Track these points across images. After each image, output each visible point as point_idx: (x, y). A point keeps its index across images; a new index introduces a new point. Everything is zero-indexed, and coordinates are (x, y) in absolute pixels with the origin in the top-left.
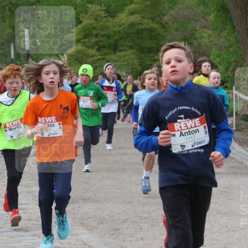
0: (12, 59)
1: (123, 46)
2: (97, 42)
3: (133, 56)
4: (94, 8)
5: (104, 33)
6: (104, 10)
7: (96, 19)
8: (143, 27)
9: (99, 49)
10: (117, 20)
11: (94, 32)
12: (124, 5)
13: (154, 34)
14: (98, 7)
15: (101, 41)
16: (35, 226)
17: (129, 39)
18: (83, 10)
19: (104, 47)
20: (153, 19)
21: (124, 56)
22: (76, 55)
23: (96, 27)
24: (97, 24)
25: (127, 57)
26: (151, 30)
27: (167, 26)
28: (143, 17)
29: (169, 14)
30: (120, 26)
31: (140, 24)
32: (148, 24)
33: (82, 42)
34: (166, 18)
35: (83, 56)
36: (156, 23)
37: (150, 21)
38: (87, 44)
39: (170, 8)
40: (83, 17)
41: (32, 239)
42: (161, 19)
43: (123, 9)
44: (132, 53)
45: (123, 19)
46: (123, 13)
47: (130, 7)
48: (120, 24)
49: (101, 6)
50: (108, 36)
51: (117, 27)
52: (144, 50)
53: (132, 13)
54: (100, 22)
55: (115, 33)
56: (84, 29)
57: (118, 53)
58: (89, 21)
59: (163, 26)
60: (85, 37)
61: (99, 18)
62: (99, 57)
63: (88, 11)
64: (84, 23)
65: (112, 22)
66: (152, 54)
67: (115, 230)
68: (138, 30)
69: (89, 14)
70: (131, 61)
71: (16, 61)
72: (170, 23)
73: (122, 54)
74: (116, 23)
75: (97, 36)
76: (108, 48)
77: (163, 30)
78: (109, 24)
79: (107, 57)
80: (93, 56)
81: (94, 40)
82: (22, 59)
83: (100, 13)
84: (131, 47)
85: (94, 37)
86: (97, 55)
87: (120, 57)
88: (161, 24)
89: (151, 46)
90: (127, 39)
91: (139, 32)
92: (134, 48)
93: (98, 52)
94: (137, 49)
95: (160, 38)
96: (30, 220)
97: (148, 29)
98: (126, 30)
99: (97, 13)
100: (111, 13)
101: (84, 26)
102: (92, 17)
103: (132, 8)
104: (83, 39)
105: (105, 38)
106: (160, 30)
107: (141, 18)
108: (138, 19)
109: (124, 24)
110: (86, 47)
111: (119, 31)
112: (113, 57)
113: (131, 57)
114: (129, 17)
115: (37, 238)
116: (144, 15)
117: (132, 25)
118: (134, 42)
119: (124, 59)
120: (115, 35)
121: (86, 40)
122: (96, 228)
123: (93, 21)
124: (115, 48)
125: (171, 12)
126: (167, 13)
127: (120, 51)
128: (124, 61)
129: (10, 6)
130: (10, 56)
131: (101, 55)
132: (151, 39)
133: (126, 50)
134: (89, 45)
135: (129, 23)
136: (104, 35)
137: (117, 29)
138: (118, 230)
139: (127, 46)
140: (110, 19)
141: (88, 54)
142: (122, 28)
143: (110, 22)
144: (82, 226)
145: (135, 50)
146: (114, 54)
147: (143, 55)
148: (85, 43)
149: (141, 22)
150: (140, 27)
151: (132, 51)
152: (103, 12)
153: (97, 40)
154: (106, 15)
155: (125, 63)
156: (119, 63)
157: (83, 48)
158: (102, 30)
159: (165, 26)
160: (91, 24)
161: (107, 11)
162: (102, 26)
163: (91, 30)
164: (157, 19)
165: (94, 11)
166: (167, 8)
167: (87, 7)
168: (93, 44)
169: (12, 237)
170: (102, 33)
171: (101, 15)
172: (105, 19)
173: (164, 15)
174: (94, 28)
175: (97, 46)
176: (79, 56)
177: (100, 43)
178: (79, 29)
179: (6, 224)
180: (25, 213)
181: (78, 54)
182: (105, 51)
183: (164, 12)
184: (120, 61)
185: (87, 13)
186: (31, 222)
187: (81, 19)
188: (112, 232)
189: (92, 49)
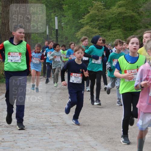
0: (47, 35)
1: (114, 27)
2: (99, 24)
3: (120, 33)
4: (97, 4)
5: (103, 19)
6: (103, 5)
7: (98, 10)
8: (127, 15)
9: (99, 29)
10: (111, 10)
11: (97, 18)
12: (115, 2)
13: (133, 19)
14: (100, 3)
15: (101, 24)
16: (62, 136)
17: (118, 22)
18: (90, 5)
19: (103, 27)
20: (133, 10)
21: (115, 33)
22: (85, 32)
23: (98, 15)
24: (99, 13)
25: (117, 33)
26: (132, 17)
27: (141, 14)
28: (127, 9)
29: (143, 7)
30: (113, 14)
31: (125, 13)
32: (130, 13)
33: (89, 24)
34: (141, 9)
35: (90, 33)
36: (135, 13)
37: (131, 11)
38: (92, 26)
39: (144, 3)
40: (90, 9)
41: (60, 144)
42: (138, 10)
43: (115, 4)
44: (120, 31)
45: (115, 10)
46: (115, 6)
47: (119, 2)
48: (113, 13)
49: (101, 2)
50: (105, 21)
51: (111, 15)
52: (127, 29)
53: (120, 7)
54: (101, 12)
55: (110, 18)
56: (91, 16)
57: (111, 31)
58: (94, 12)
59: (139, 14)
60: (91, 21)
61: (100, 10)
62: (100, 34)
63: (93, 5)
64: (91, 13)
65: (108, 12)
66: (132, 31)
67: (111, 139)
68: (124, 16)
69: (94, 7)
70: (119, 36)
71: (50, 36)
72: (143, 12)
73: (114, 31)
74: (110, 12)
75: (98, 20)
76: (105, 28)
77: (139, 16)
78: (106, 13)
79: (104, 33)
80: (96, 33)
81: (96, 23)
82: (53, 35)
83: (101, 6)
84: (119, 27)
85: (97, 21)
86: (98, 32)
87: (112, 33)
88: (138, 13)
89: (132, 27)
90: (116, 22)
91: (124, 18)
92: (121, 28)
93: (99, 31)
94: (123, 29)
95: (137, 22)
96: (59, 132)
97: (130, 16)
98: (116, 17)
99: (99, 6)
100: (107, 6)
101: (90, 15)
102: (95, 9)
103: (120, 3)
104: (90, 22)
105: (103, 22)
106: (137, 17)
107: (126, 9)
108: (124, 10)
109: (115, 13)
110: (92, 27)
111: (112, 17)
112: (108, 33)
113: (119, 33)
114: (118, 9)
115: (63, 143)
116: (127, 8)
117: (120, 14)
118: (121, 24)
119: (115, 34)
120: (110, 20)
121: (92, 23)
122: (99, 137)
123: (96, 12)
124: (109, 28)
125: (145, 6)
126: (142, 6)
127: (113, 29)
128: (115, 36)
129: (46, 3)
130: (46, 33)
131: (101, 33)
132: (131, 22)
133: (116, 29)
134: (94, 26)
135: (118, 12)
136: (103, 20)
137: (111, 16)
138: (112, 139)
139: (117, 27)
140: (107, 10)
141: (93, 32)
142: (114, 16)
143: (107, 12)
144: (90, 136)
145: (122, 29)
146: (109, 31)
147: (126, 32)
148: (91, 25)
149: (126, 12)
150: (125, 15)
151: (120, 30)
152: (102, 6)
153: (98, 23)
154: (104, 8)
155: (115, 37)
156: (112, 37)
157: (90, 28)
158: (102, 17)
159: (140, 14)
160: (95, 13)
161: (105, 5)
162: (102, 14)
163: (95, 17)
164: (135, 10)
165: (97, 5)
166: (142, 3)
167: (93, 3)
168: (96, 26)
169: (48, 142)
170: (101, 19)
171: (101, 8)
172: (104, 10)
173: (140, 7)
174: (97, 16)
175: (98, 27)
176: (87, 33)
177: (100, 25)
178: (88, 16)
179: (45, 134)
180: (56, 128)
181: (87, 32)
182: (104, 30)
183: (140, 5)
184: (113, 36)
185: (92, 7)
186: (59, 133)
187: (89, 10)
188: (108, 140)
189: (96, 28)
